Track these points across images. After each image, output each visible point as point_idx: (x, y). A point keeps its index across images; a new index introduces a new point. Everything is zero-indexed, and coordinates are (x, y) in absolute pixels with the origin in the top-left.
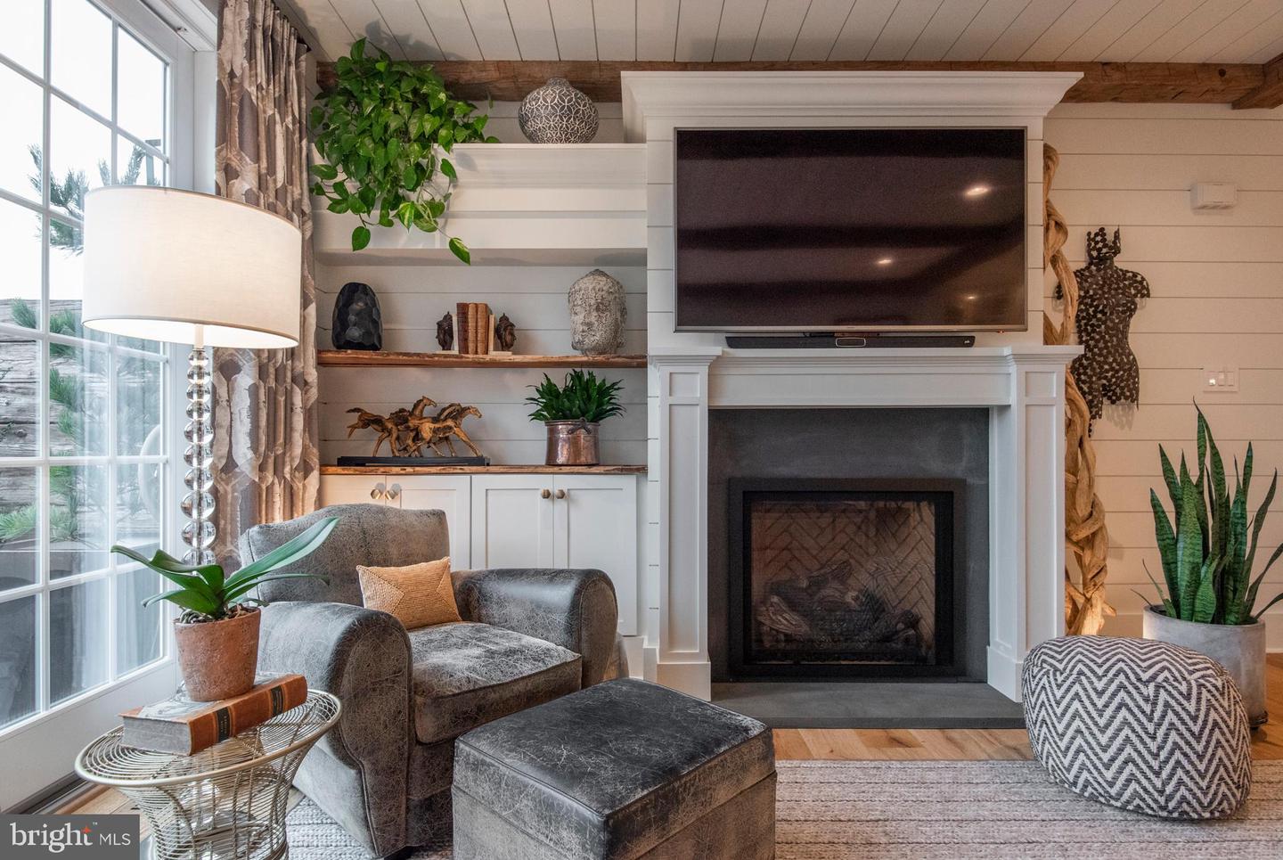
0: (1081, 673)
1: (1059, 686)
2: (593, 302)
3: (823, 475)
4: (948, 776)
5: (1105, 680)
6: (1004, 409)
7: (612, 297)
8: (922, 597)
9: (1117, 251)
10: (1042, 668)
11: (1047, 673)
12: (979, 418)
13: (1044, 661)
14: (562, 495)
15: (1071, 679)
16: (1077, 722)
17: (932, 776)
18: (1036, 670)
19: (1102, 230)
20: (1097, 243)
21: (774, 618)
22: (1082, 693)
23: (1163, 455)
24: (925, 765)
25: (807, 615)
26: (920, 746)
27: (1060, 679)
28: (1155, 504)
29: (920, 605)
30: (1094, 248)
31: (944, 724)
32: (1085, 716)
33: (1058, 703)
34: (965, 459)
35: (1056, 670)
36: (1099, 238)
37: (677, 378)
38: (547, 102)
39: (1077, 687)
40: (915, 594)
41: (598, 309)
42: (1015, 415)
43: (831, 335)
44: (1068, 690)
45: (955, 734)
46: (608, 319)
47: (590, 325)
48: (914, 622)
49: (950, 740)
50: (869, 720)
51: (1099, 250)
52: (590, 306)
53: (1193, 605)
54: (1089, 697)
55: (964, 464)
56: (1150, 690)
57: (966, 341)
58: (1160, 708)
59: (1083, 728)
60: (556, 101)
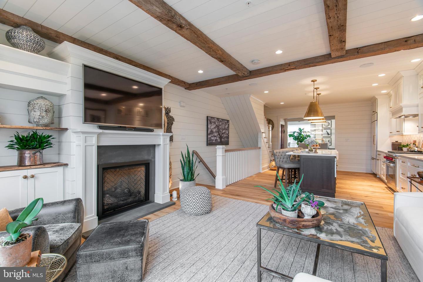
0: (194, 195)
1: (191, 198)
2: (44, 109)
3: (122, 162)
4: (161, 221)
5: (198, 195)
6: (159, 145)
7: (51, 108)
8: (141, 187)
9: (170, 112)
10: (187, 195)
11: (188, 196)
12: (153, 147)
13: (186, 194)
14: (33, 176)
15: (193, 196)
16: (194, 203)
17: (158, 222)
18: (185, 196)
19: (168, 107)
20: (167, 110)
21: (107, 200)
22: (195, 198)
23: (182, 153)
24: (155, 221)
25: (116, 197)
26: (151, 218)
27: (191, 196)
28: (181, 162)
29: (141, 189)
30: (167, 111)
31: (152, 213)
32: (195, 202)
33: (191, 201)
34: (151, 155)
35: (189, 195)
36: (167, 109)
37: (88, 138)
38: (28, 37)
39: (194, 197)
40: (139, 186)
41: (46, 111)
42: (162, 146)
43: (125, 127)
44: (192, 198)
45: (155, 213)
46: (50, 115)
47: (43, 117)
48: (139, 193)
49: (155, 215)
50: (139, 217)
51: (168, 112)
52: (43, 110)
53: (188, 179)
54: (196, 198)
55: (151, 156)
56: (203, 195)
57: (152, 131)
58: (205, 197)
59: (195, 204)
60: (32, 38)
